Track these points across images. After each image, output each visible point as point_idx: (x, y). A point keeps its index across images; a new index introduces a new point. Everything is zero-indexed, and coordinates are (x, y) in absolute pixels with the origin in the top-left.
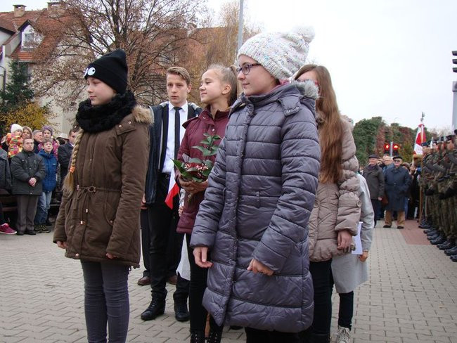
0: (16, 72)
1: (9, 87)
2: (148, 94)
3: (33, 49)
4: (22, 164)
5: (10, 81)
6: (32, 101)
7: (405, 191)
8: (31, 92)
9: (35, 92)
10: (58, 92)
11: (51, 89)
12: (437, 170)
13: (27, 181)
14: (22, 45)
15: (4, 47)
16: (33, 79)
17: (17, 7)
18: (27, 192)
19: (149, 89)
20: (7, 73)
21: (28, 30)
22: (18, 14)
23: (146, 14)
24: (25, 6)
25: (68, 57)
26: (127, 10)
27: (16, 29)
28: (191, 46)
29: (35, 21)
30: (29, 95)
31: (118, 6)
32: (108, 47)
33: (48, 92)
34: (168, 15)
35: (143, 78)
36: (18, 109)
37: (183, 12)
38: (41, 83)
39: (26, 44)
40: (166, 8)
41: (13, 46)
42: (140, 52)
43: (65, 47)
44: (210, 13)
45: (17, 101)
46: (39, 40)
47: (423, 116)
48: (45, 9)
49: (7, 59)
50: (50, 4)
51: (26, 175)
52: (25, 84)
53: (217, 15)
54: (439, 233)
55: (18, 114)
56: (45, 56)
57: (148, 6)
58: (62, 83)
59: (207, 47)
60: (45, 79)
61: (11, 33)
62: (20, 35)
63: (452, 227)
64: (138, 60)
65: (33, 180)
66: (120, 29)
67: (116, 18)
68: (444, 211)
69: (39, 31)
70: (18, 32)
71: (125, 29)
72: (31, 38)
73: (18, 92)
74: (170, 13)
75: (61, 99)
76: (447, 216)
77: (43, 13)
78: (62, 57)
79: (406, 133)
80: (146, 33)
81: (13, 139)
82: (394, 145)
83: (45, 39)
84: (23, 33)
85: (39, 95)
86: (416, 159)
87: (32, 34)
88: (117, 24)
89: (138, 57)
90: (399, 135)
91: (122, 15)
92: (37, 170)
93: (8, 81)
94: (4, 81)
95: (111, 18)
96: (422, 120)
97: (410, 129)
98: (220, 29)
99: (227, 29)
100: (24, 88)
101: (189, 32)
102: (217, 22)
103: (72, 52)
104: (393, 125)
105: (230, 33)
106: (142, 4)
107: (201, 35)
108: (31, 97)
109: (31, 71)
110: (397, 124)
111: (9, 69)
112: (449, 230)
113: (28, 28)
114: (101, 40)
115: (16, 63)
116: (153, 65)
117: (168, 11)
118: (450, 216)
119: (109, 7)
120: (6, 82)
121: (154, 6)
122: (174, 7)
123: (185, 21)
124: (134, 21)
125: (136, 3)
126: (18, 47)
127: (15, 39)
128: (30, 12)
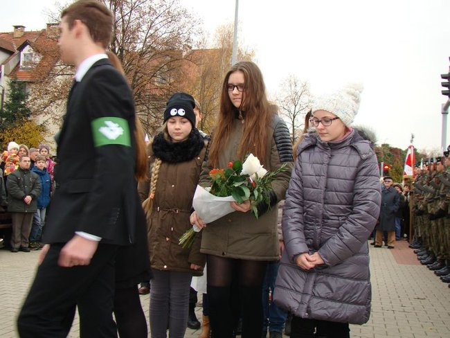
0: (14, 91)
1: (7, 105)
2: (143, 113)
3: (31, 68)
4: (18, 182)
5: (8, 99)
6: (29, 119)
7: (396, 211)
8: (28, 110)
9: (32, 111)
10: (55, 111)
11: (48, 108)
12: (426, 191)
13: (22, 199)
14: (21, 64)
15: (3, 67)
16: (30, 98)
17: (16, 27)
18: (22, 209)
19: (145, 108)
20: (6, 92)
21: (27, 50)
22: (18, 34)
23: (142, 35)
24: (24, 27)
25: (65, 76)
26: (124, 31)
27: (15, 48)
28: (186, 67)
29: (33, 41)
30: (27, 113)
33: (46, 110)
34: (164, 36)
35: (139, 98)
36: (15, 127)
37: (179, 34)
38: (38, 102)
39: (25, 63)
40: (162, 30)
41: (12, 65)
42: (136, 73)
43: (63, 67)
44: (206, 35)
45: (15, 119)
46: (37, 59)
47: (413, 138)
48: (44, 30)
49: (6, 78)
50: (49, 25)
51: (22, 193)
52: (23, 103)
53: (212, 37)
54: (429, 253)
55: (16, 131)
56: (42, 75)
57: (144, 28)
58: (60, 102)
59: (202, 67)
60: (42, 97)
61: (11, 53)
62: (19, 55)
63: (442, 248)
64: (134, 80)
65: (28, 199)
66: (117, 49)
67: (113, 39)
68: (434, 232)
69: (38, 51)
70: (17, 52)
71: (121, 50)
72: (30, 58)
73: (15, 111)
74: (166, 35)
75: (58, 118)
76: (437, 236)
77: (42, 34)
78: (60, 77)
79: (396, 153)
80: (142, 54)
81: (9, 157)
82: (385, 165)
83: (43, 59)
84: (22, 53)
85: (36, 113)
86: (406, 179)
87: (31, 54)
88: (114, 45)
89: (134, 77)
90: (389, 155)
91: (119, 37)
92: (33, 188)
93: (6, 99)
94: (3, 99)
96: (412, 141)
97: (400, 150)
98: (215, 50)
99: (221, 51)
100: (22, 106)
101: (184, 54)
102: (212, 43)
103: (69, 72)
104: (383, 145)
105: (225, 55)
106: (139, 26)
107: (196, 56)
108: (28, 116)
109: (29, 90)
110: (387, 145)
111: (7, 87)
112: (439, 250)
113: (26, 48)
115: (14, 82)
116: (149, 85)
117: (164, 32)
118: (440, 237)
120: (5, 100)
121: (150, 28)
122: (170, 29)
123: (180, 43)
124: (130, 43)
125: (133, 25)
126: (17, 67)
127: (14, 58)
128: (29, 33)
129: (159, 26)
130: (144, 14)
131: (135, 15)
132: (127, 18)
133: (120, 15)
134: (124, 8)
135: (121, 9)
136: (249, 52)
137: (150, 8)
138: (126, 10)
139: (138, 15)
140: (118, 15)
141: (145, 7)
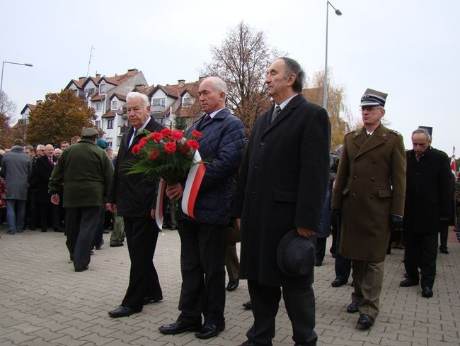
0: (178, 123)
3: (188, 108)
14: (182, 105)
15: (171, 108)
17: (180, 81)
20: (173, 124)
22: (181, 86)
23: (263, 81)
24: (185, 81)
26: (249, 79)
27: (179, 95)
29: (190, 89)
31: (243, 77)
32: (236, 105)
39: (185, 105)
41: (177, 106)
42: (258, 107)
46: (192, 102)
48: (197, 82)
49: (173, 115)
50: (200, 78)
53: (311, 79)
61: (176, 98)
62: (181, 100)
66: (245, 92)
67: (242, 85)
69: (192, 96)
70: (180, 97)
71: (248, 92)
72: (187, 101)
77: (195, 84)
80: (262, 94)
83: (196, 101)
84: (183, 98)
87: (189, 98)
88: (243, 89)
89: (257, 110)
91: (246, 83)
95: (239, 85)
98: (314, 89)
106: (260, 75)
109: (187, 122)
111: (174, 121)
113: (186, 95)
114: (232, 100)
115: (178, 118)
119: (238, 78)
124: (254, 87)
125: (256, 74)
126: (180, 107)
127: (178, 102)
128: (187, 84)
131: (257, 67)
132: (251, 70)
133: (247, 68)
135: (248, 64)
136: (338, 90)
138: (251, 65)
139: (259, 67)
140: (245, 68)
141: (264, 62)
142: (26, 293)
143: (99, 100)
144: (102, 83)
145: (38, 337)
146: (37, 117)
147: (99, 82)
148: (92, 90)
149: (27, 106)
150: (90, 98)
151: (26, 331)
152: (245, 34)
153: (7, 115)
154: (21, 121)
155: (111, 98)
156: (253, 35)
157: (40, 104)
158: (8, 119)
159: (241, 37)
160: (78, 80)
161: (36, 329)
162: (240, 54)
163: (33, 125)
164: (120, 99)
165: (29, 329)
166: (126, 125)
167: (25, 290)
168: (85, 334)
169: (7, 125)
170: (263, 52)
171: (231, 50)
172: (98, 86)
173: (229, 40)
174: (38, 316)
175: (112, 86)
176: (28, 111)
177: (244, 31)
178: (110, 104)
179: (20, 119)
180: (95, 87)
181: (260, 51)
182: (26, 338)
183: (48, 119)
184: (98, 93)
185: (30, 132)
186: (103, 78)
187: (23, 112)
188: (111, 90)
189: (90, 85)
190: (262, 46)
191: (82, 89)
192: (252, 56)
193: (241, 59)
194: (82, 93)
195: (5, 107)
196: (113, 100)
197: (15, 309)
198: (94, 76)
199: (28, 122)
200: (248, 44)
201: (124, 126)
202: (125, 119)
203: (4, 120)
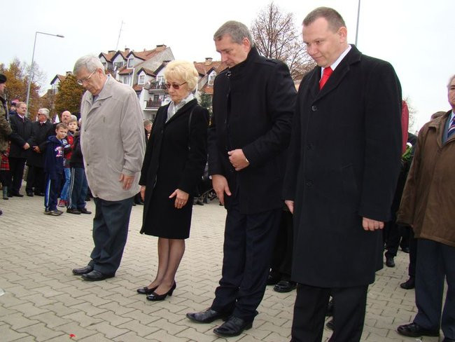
0: (203, 101)
14: (208, 83)
17: (207, 59)
21: (212, 74)
22: (208, 63)
24: (212, 59)
27: (206, 72)
29: (217, 67)
34: (304, 63)
40: (304, 59)
41: (203, 84)
49: (199, 92)
57: (291, 57)
61: (203, 76)
62: (208, 77)
70: (206, 75)
84: (210, 76)
106: (287, 56)
113: (213, 72)
121: (295, 57)
125: (283, 56)
126: (206, 85)
127: (204, 79)
128: (215, 63)
129: (301, 56)
130: (291, 48)
131: (285, 48)
132: (279, 50)
133: (275, 49)
134: (278, 44)
135: (276, 45)
137: (296, 44)
138: (279, 45)
139: (287, 49)
140: (273, 49)
141: (292, 43)
142: (49, 258)
143: (127, 74)
144: (130, 57)
145: (59, 302)
146: (66, 87)
147: (128, 57)
148: (121, 63)
149: (57, 77)
150: (118, 72)
151: (47, 295)
152: (275, 14)
153: (37, 84)
154: (50, 91)
155: (139, 73)
156: (283, 16)
157: (70, 75)
158: (38, 88)
159: (271, 17)
160: (107, 53)
161: (57, 293)
162: (268, 34)
163: (62, 95)
164: (147, 74)
165: (50, 293)
166: (152, 99)
167: (47, 254)
168: (105, 302)
169: (37, 95)
170: (292, 33)
171: (260, 30)
172: (126, 60)
173: (258, 20)
174: (59, 280)
175: (140, 61)
176: (58, 81)
177: (274, 11)
178: (137, 78)
179: (50, 88)
180: (124, 61)
181: (289, 33)
182: (48, 302)
183: (77, 90)
184: (126, 67)
185: (58, 102)
186: (132, 53)
187: (52, 82)
188: (139, 64)
189: (119, 59)
190: (291, 27)
191: (111, 62)
192: (280, 37)
193: (269, 39)
194: (110, 66)
195: (35, 76)
196: (141, 74)
197: (37, 272)
198: (123, 50)
199: (57, 93)
200: (277, 24)
201: (150, 100)
202: (151, 93)
203: (34, 89)
